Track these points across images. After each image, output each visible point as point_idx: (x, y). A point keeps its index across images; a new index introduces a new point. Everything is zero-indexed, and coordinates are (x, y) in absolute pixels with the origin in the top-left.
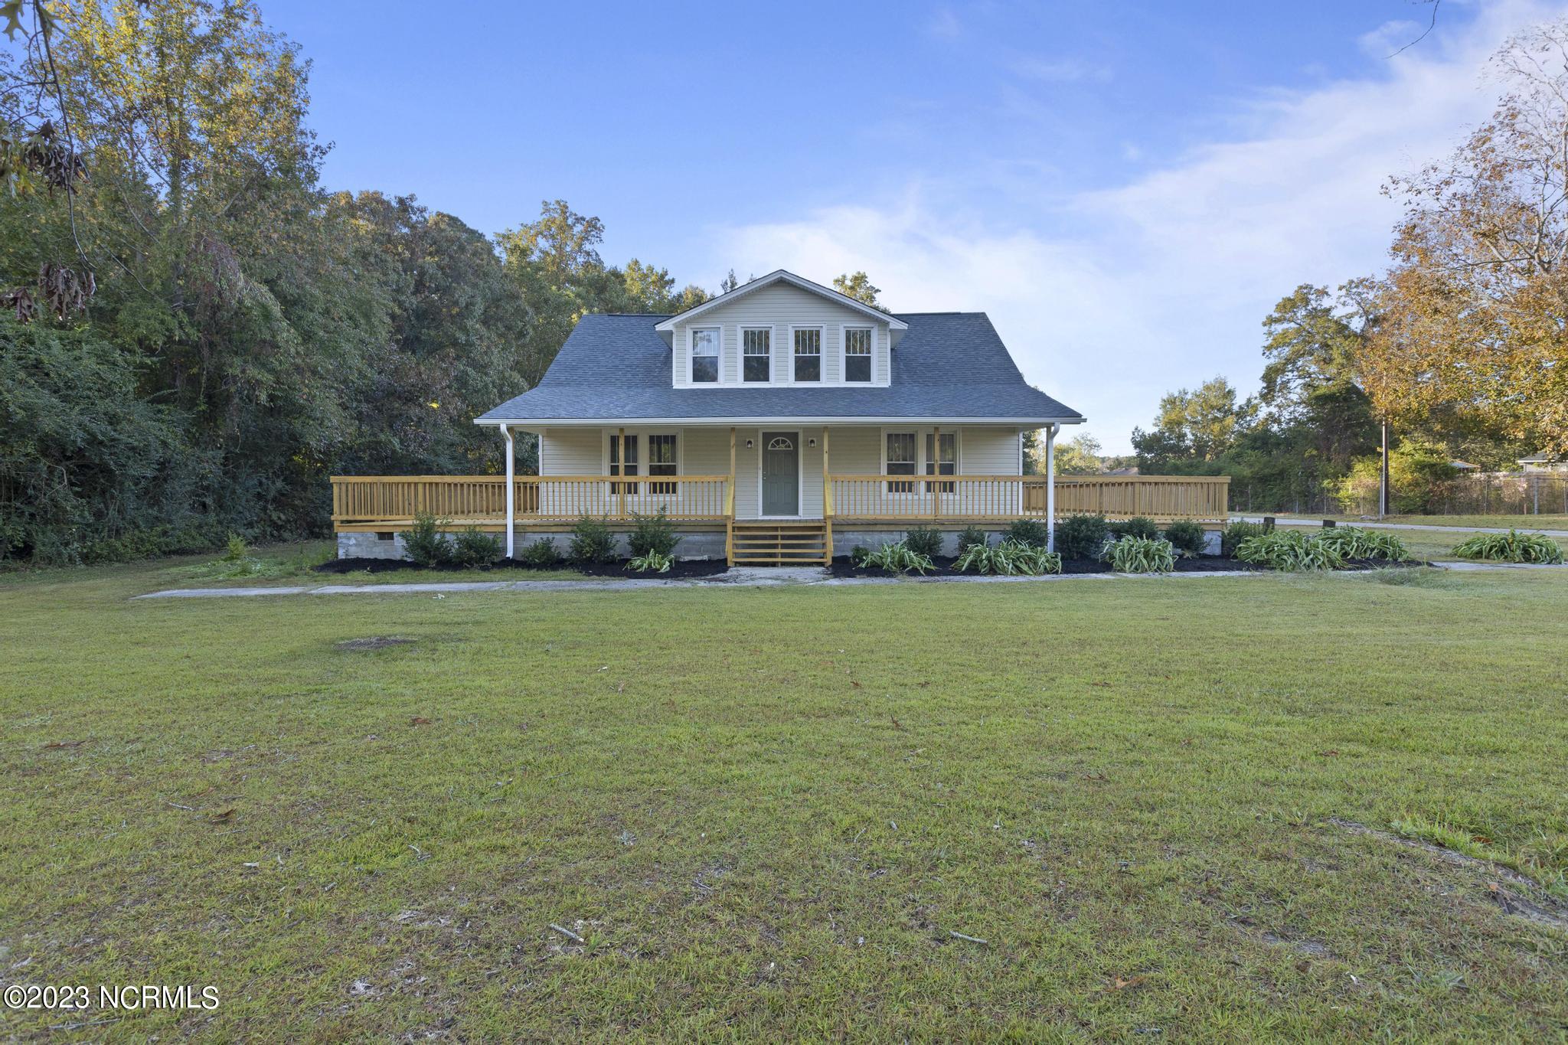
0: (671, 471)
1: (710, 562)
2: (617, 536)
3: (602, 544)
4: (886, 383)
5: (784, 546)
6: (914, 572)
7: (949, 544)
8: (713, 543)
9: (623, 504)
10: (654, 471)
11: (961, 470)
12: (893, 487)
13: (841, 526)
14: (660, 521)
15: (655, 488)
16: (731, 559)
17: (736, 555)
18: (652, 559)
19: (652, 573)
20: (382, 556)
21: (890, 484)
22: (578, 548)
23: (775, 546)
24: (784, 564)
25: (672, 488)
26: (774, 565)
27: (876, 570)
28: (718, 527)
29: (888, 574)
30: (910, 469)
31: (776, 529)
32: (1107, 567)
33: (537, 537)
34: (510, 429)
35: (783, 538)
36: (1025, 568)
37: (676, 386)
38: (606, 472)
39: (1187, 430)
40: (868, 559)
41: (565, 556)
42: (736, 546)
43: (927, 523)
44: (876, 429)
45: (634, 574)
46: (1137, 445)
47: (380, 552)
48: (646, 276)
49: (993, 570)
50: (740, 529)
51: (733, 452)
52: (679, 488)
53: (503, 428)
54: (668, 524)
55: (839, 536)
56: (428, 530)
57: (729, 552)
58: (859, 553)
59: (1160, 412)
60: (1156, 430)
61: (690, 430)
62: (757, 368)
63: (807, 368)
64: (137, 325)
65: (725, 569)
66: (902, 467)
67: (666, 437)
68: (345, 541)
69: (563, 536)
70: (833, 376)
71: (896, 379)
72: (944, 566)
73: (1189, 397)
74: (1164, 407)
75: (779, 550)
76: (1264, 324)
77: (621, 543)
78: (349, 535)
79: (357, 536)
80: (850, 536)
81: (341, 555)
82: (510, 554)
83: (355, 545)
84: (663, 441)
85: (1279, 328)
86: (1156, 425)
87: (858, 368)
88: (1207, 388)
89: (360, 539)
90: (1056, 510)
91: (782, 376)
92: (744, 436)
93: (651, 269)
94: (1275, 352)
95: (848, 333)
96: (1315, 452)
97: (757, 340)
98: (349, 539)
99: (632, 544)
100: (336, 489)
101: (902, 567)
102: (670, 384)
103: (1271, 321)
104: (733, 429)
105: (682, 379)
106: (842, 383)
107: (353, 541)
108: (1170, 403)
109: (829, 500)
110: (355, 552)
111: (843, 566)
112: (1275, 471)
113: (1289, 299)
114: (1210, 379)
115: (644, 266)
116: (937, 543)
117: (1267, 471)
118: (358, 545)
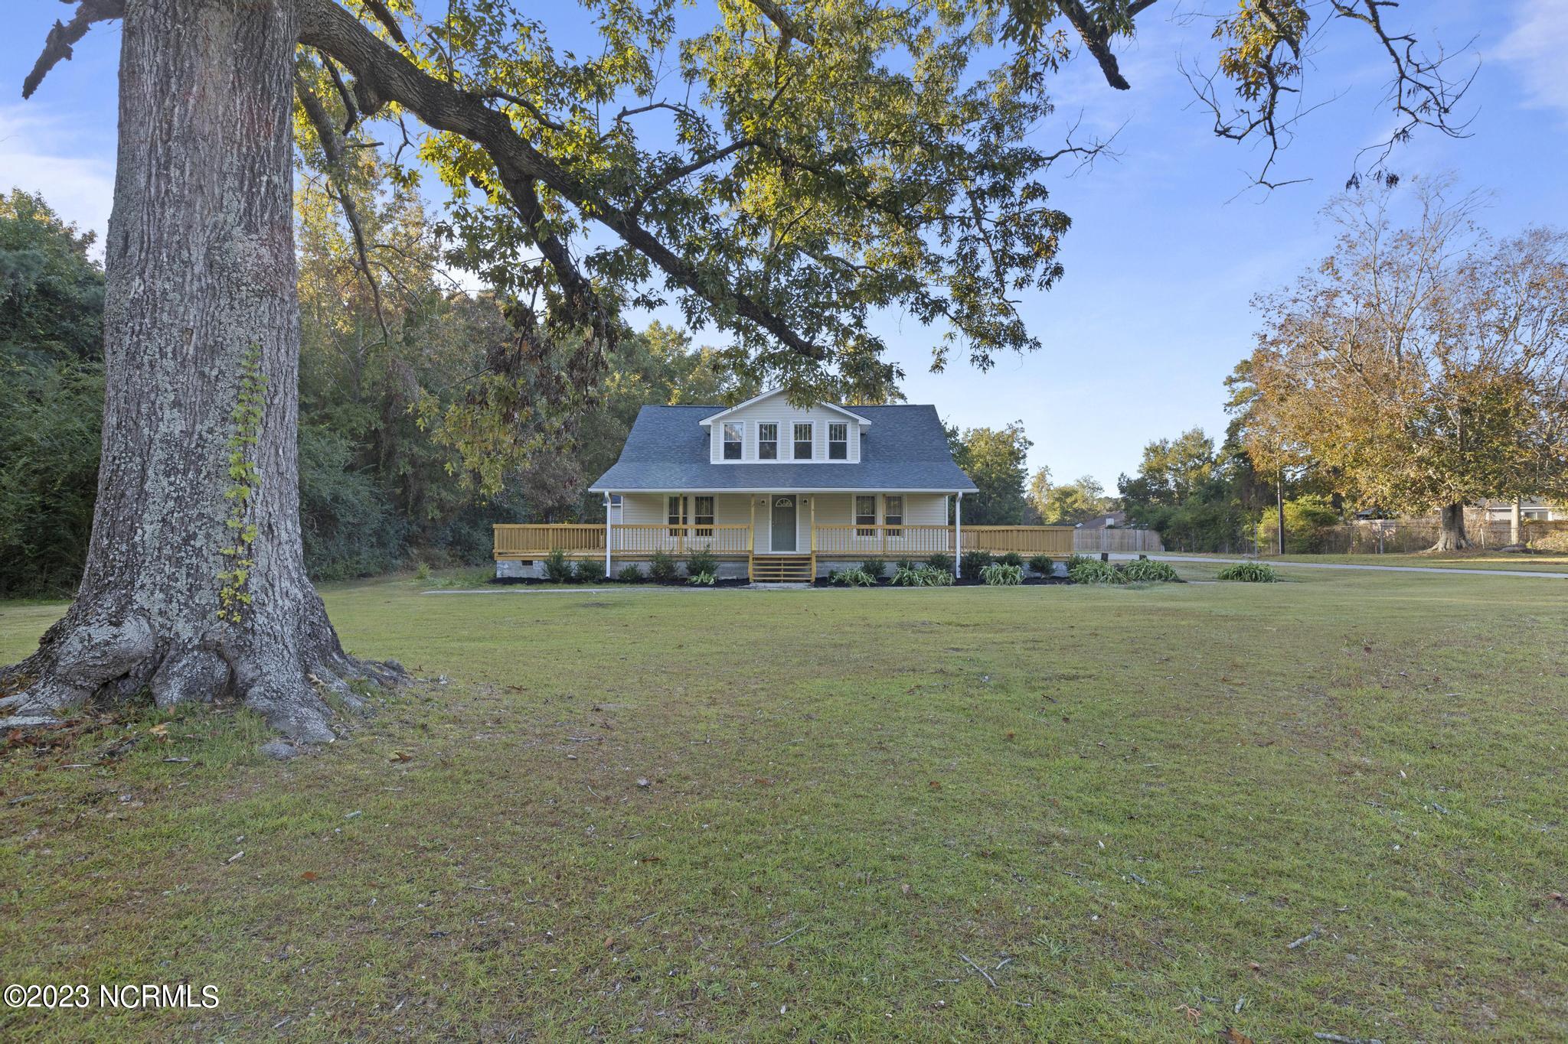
0: (710, 521)
1: (738, 580)
2: (678, 564)
3: (671, 569)
4: (857, 461)
5: (785, 570)
6: (864, 585)
7: (890, 569)
8: (739, 568)
9: (681, 543)
10: (699, 521)
11: (906, 521)
12: (860, 532)
13: (821, 559)
14: (705, 554)
15: (699, 533)
16: (751, 578)
17: (755, 575)
18: (703, 577)
19: (703, 585)
20: (525, 576)
21: (858, 530)
22: (655, 571)
23: (779, 570)
24: (785, 581)
25: (709, 533)
26: (779, 581)
27: (841, 583)
28: (744, 559)
29: (848, 585)
30: (872, 520)
31: (780, 559)
32: (982, 582)
33: (627, 564)
34: (610, 494)
35: (785, 565)
36: (930, 582)
37: (713, 462)
38: (666, 522)
39: (1169, 476)
40: (836, 577)
41: (645, 576)
42: (755, 570)
43: (876, 556)
44: (849, 495)
45: (692, 585)
46: (1122, 490)
47: (524, 573)
48: (666, 334)
49: (911, 583)
50: (757, 559)
51: (753, 509)
52: (714, 533)
53: (607, 494)
54: (711, 556)
55: (820, 565)
56: (559, 558)
57: (751, 573)
58: (832, 573)
59: (1143, 460)
60: (1139, 476)
61: (722, 495)
62: (768, 450)
63: (803, 450)
64: (350, 421)
65: (749, 583)
66: (867, 519)
67: (707, 498)
68: (501, 566)
69: (643, 564)
70: (821, 455)
71: (864, 458)
72: (883, 581)
73: (1170, 445)
74: (1147, 455)
75: (782, 573)
76: (1225, 384)
77: (681, 568)
78: (504, 561)
79: (509, 562)
80: (828, 564)
81: (499, 575)
82: (608, 575)
84: (705, 502)
85: (1240, 386)
86: (1140, 471)
87: (838, 450)
88: (1186, 438)
89: (511, 564)
90: (962, 547)
91: (786, 455)
92: (760, 500)
93: (670, 328)
94: (1235, 409)
95: (831, 426)
96: (1238, 502)
97: (769, 432)
98: (504, 564)
99: (689, 568)
100: (496, 532)
101: (857, 581)
102: (708, 460)
103: (1230, 381)
104: (753, 495)
105: (717, 456)
106: (827, 461)
107: (506, 566)
108: (1153, 450)
109: (814, 541)
110: (508, 573)
111: (821, 582)
112: (1210, 517)
113: (1246, 362)
114: (1188, 430)
115: (664, 326)
116: (883, 568)
117: (1203, 517)
118: (509, 569)
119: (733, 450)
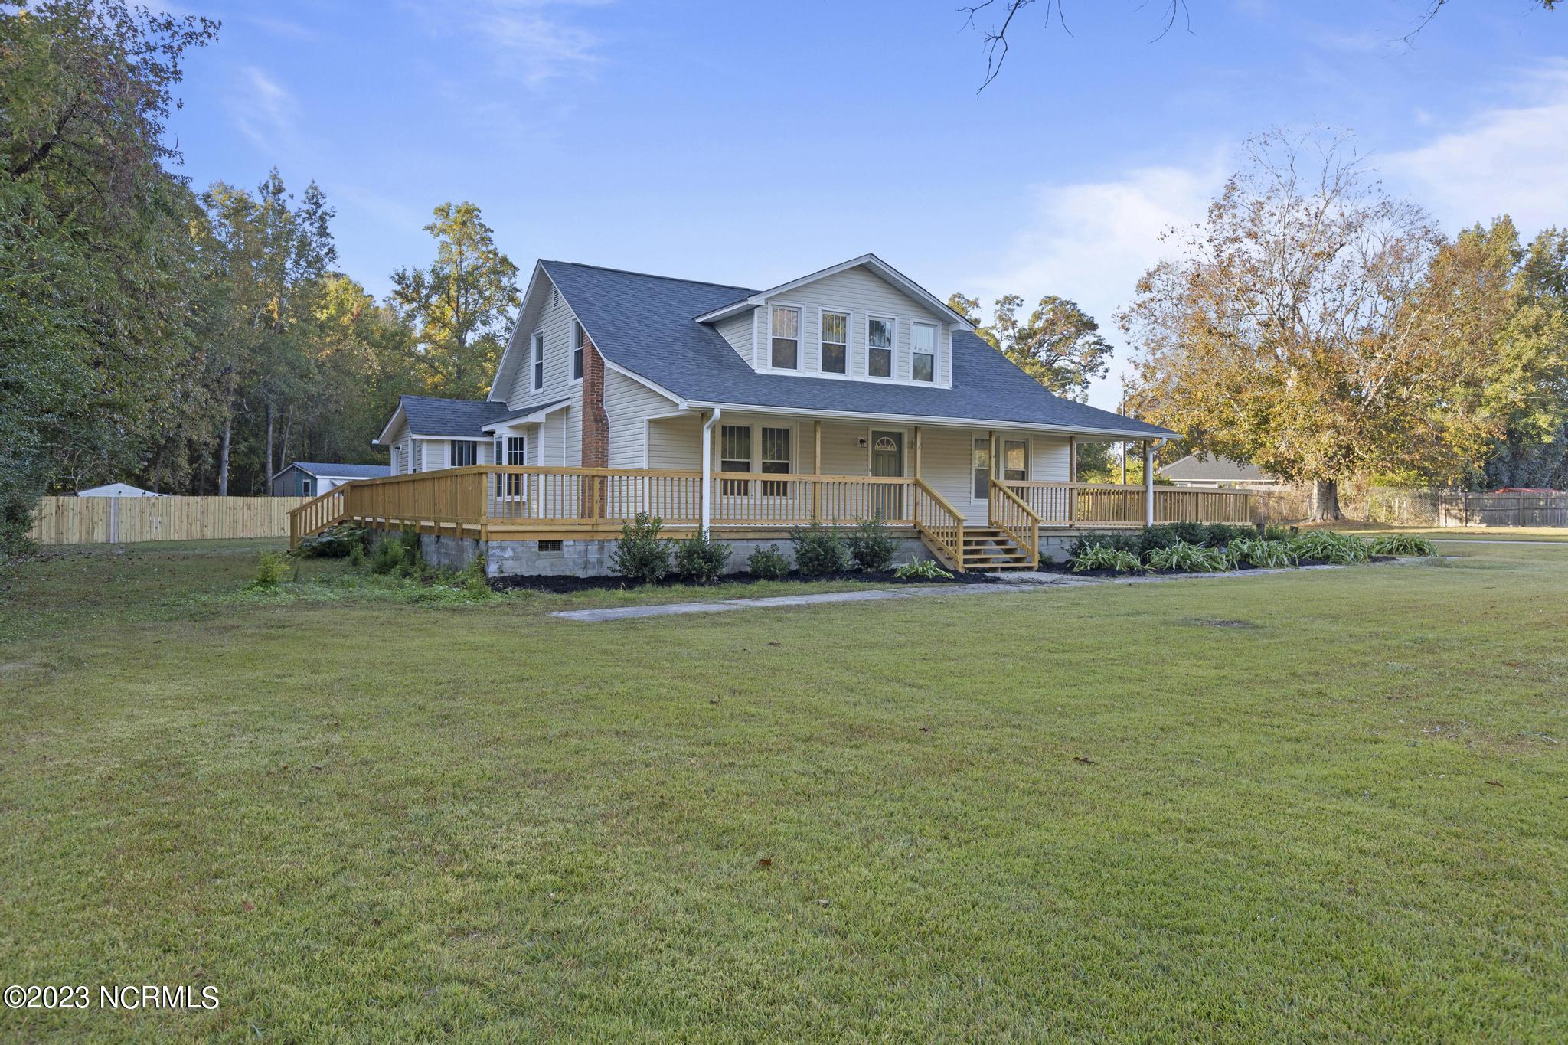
0: (785, 470)
3: (832, 553)
4: (948, 385)
10: (767, 469)
15: (769, 489)
16: (962, 565)
25: (782, 488)
26: (996, 570)
30: (986, 475)
37: (758, 370)
38: (717, 469)
41: (796, 566)
47: (546, 565)
52: (790, 488)
56: (647, 535)
57: (959, 558)
61: (797, 421)
62: (835, 357)
66: (982, 472)
67: (780, 430)
68: (498, 552)
78: (504, 544)
79: (515, 545)
81: (493, 571)
83: (512, 558)
84: (777, 437)
89: (520, 549)
91: (860, 369)
97: (835, 323)
98: (504, 549)
105: (764, 363)
106: (911, 381)
107: (509, 553)
110: (512, 568)
118: (516, 558)
119: (785, 352)
